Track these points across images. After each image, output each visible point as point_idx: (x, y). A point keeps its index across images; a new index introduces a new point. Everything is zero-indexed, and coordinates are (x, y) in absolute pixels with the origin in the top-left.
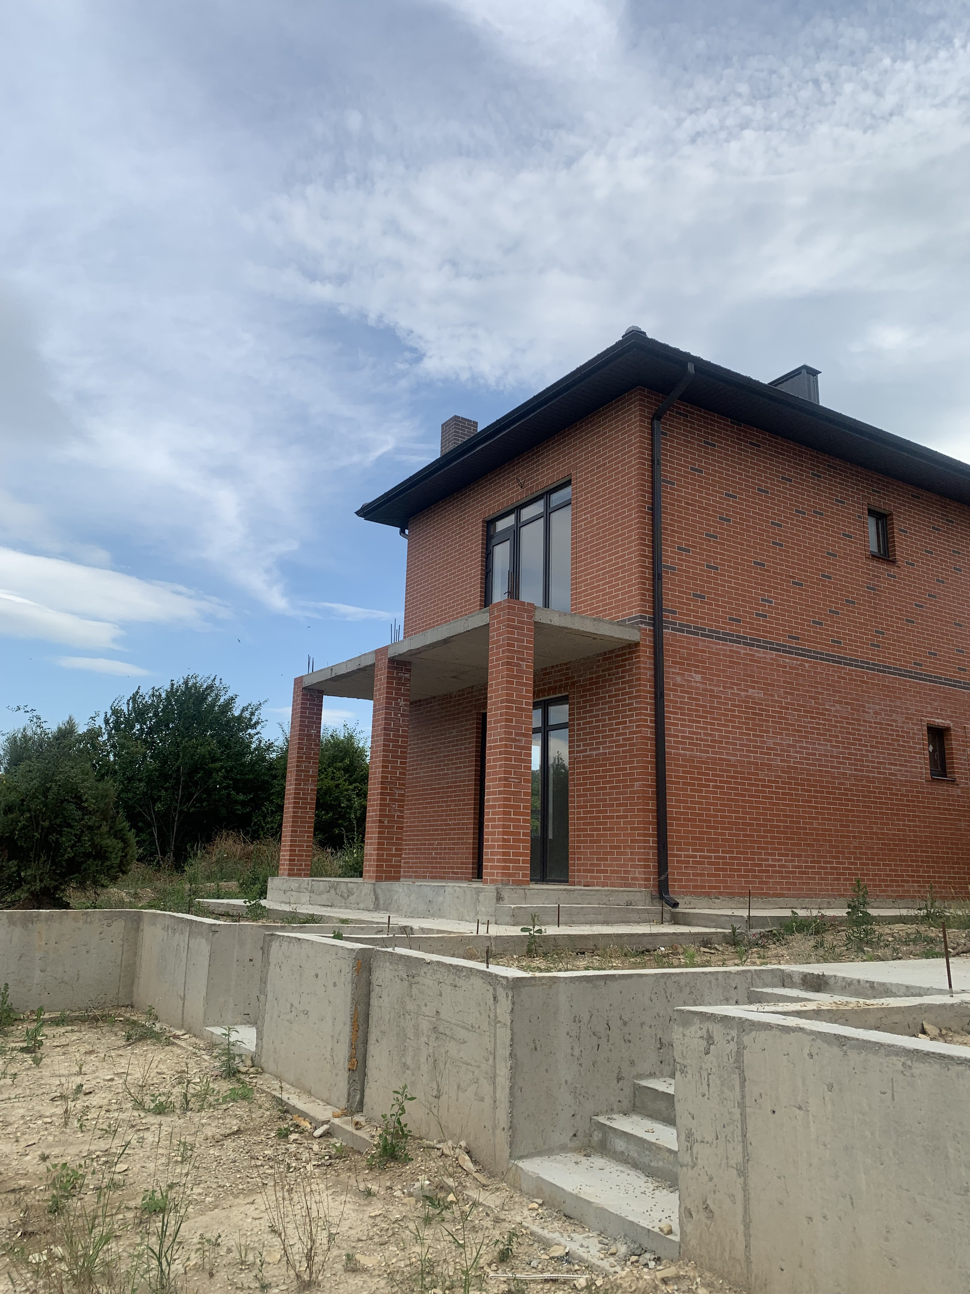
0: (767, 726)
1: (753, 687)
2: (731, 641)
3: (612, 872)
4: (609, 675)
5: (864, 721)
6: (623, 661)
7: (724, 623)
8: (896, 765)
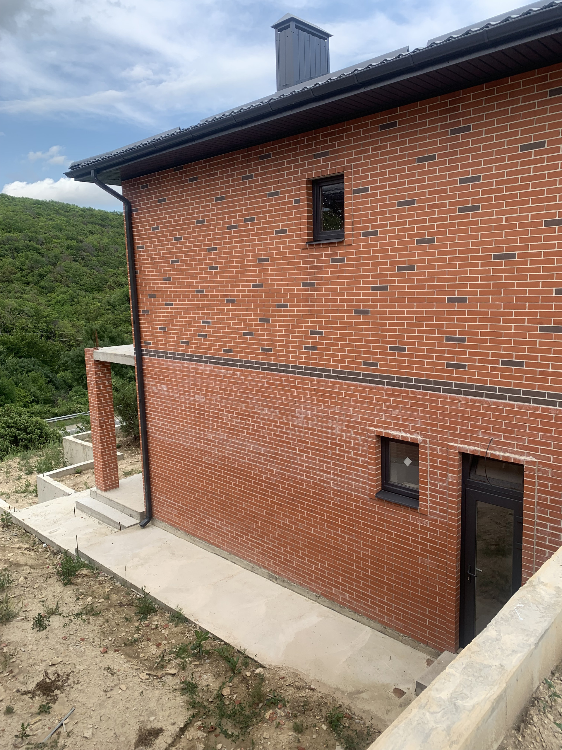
2: (183, 359)
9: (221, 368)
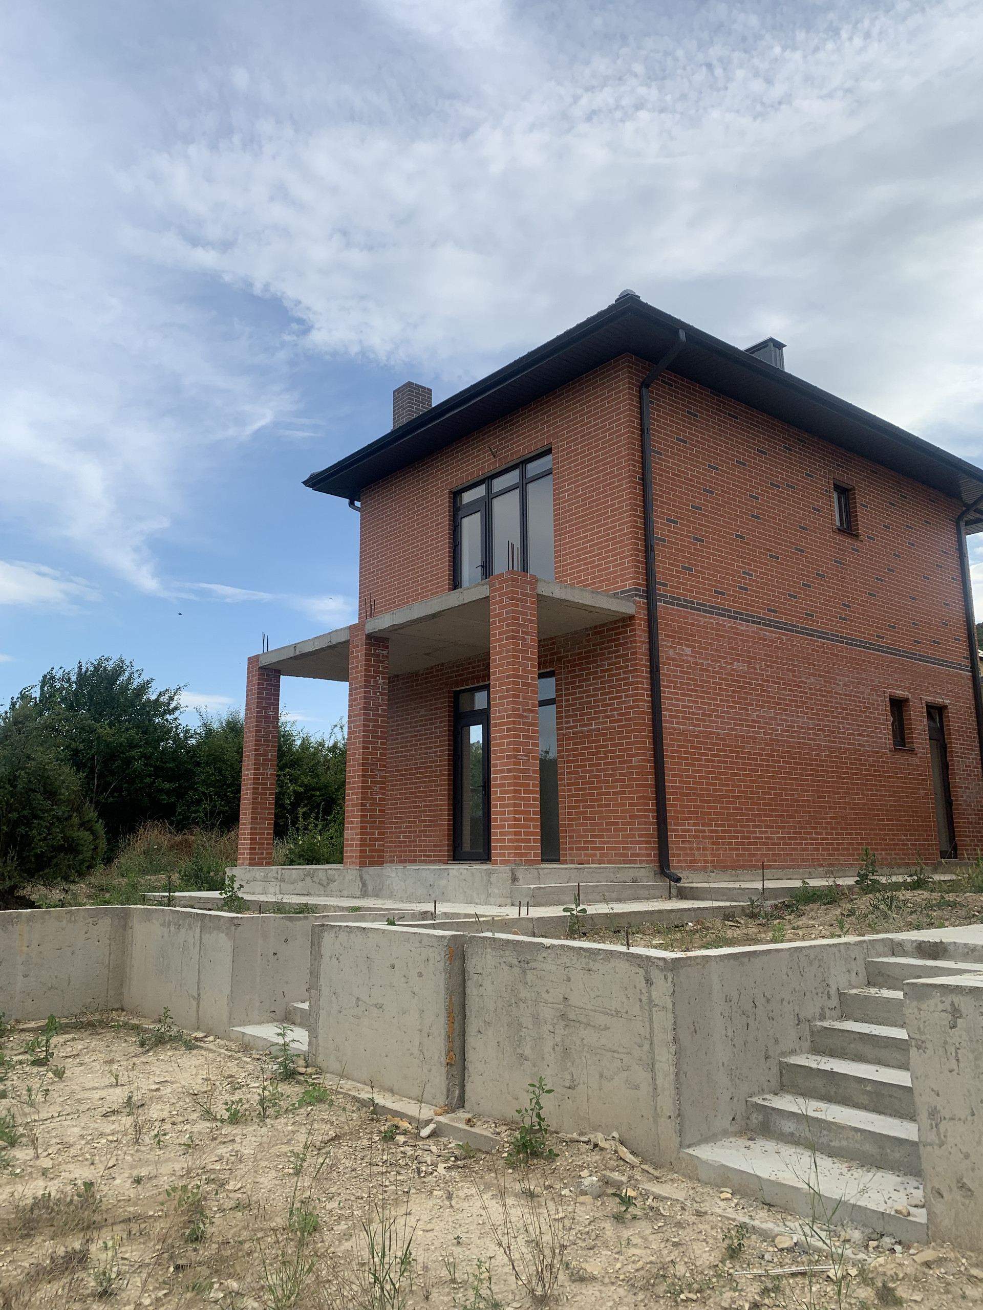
0: (752, 699)
1: (738, 661)
2: (717, 614)
3: (609, 849)
4: (601, 649)
5: (836, 693)
6: (616, 634)
7: (710, 596)
8: (863, 736)
9: (766, 630)
